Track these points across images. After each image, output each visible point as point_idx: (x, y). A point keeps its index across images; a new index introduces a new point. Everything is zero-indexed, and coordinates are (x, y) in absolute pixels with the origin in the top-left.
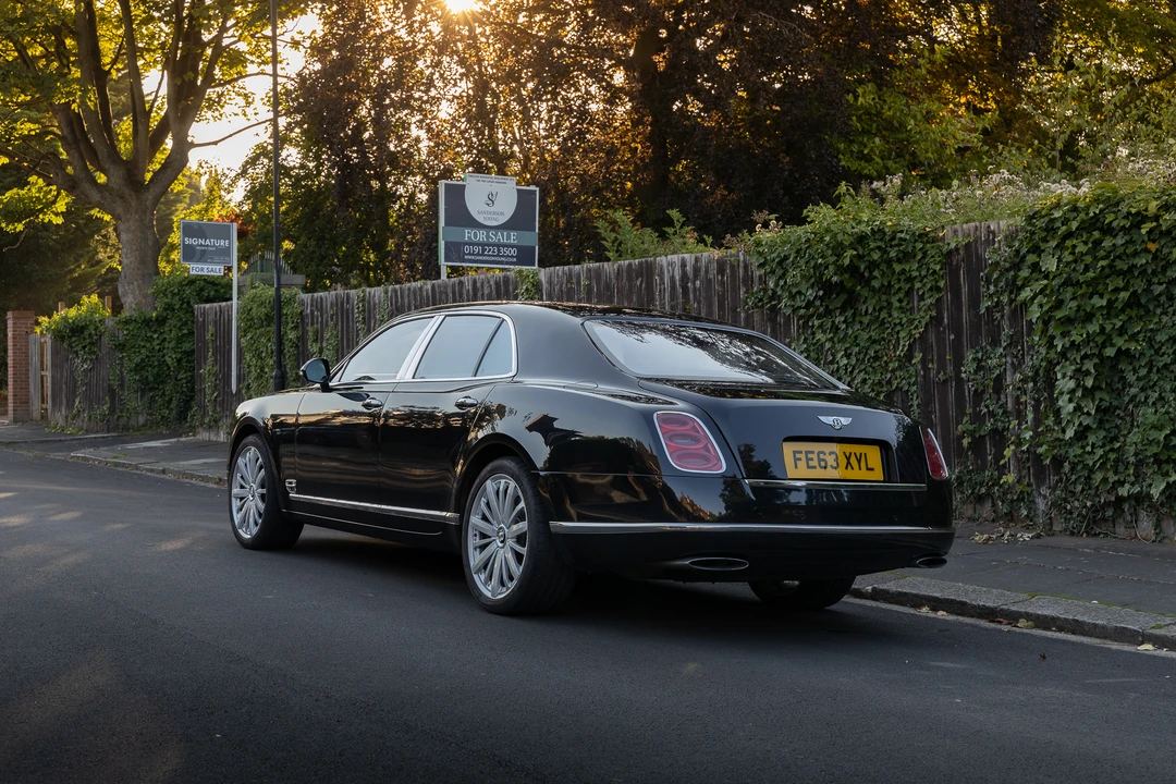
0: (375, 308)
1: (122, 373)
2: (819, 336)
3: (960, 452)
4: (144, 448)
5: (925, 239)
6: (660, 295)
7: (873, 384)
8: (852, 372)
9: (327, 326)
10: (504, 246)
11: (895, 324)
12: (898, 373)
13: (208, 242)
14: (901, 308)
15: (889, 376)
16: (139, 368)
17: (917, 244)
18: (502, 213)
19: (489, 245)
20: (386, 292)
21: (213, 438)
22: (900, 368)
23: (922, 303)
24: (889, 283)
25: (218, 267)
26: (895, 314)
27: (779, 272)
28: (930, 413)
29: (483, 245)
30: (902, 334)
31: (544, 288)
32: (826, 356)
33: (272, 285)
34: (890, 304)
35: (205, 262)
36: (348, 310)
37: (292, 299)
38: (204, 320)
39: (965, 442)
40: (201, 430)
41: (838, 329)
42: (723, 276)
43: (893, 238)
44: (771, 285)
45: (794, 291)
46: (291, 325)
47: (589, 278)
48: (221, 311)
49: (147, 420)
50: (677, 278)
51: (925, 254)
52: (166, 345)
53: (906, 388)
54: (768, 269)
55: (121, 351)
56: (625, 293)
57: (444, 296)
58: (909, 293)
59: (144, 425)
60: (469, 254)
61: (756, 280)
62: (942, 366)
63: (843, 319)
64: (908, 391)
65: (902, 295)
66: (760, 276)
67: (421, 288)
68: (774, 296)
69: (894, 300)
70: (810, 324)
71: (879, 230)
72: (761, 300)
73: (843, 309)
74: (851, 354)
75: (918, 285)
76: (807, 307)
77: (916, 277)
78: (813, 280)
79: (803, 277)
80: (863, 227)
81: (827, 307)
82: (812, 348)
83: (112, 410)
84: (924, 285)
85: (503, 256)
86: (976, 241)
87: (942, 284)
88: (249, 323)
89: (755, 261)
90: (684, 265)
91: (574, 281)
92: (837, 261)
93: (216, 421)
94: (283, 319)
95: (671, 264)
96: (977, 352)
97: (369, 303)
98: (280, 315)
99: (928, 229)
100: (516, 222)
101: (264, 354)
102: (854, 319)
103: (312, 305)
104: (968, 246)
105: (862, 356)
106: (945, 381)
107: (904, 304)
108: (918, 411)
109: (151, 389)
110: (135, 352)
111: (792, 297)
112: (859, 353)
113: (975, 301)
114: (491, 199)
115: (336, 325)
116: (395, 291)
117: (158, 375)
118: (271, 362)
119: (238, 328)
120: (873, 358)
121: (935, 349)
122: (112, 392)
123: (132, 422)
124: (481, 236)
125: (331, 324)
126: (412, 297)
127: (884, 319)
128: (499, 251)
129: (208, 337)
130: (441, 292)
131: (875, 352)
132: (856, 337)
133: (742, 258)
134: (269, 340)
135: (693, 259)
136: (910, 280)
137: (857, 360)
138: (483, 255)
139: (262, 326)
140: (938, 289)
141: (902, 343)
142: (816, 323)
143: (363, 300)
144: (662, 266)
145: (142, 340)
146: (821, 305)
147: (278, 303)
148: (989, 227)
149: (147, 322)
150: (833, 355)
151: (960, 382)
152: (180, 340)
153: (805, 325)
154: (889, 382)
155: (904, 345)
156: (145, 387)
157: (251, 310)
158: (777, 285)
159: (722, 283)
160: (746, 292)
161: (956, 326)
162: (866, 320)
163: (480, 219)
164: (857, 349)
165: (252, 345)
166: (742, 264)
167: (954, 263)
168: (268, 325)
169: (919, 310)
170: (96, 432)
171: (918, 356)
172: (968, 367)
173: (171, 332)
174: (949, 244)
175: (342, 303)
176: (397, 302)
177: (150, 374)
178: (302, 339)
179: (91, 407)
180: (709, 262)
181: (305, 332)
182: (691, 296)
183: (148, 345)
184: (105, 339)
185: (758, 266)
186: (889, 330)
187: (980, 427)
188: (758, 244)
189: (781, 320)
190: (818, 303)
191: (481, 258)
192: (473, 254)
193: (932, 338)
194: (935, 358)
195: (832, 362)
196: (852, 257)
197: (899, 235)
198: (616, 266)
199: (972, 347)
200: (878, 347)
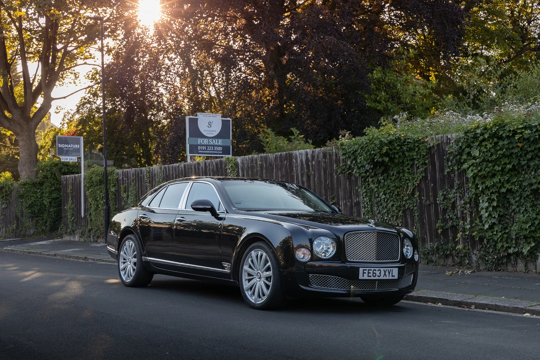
0: (155, 176)
1: (22, 209)
2: (372, 186)
3: (437, 236)
4: (40, 245)
5: (419, 142)
6: (296, 168)
7: (397, 207)
8: (387, 201)
9: (130, 184)
10: (216, 146)
11: (406, 180)
12: (408, 202)
13: (69, 146)
14: (409, 172)
15: (404, 203)
16: (31, 206)
17: (415, 144)
18: (215, 131)
19: (209, 146)
20: (161, 168)
21: (72, 239)
22: (409, 199)
23: (418, 170)
24: (403, 161)
25: (74, 158)
26: (406, 175)
27: (352, 157)
28: (423, 219)
29: (206, 146)
30: (410, 184)
31: (240, 165)
32: (375, 194)
33: (102, 166)
34: (404, 171)
35: (69, 155)
36: (141, 177)
37: (112, 173)
38: (66, 183)
39: (439, 231)
40: (65, 235)
41: (380, 182)
42: (325, 159)
43: (405, 142)
44: (349, 163)
45: (360, 166)
46: (112, 185)
47: (261, 161)
48: (75, 179)
49: (34, 232)
50: (304, 160)
51: (419, 149)
52: (44, 195)
53: (412, 208)
54: (347, 155)
55: (22, 199)
56: (279, 167)
57: (190, 170)
58: (412, 166)
59: (34, 234)
60: (200, 150)
61: (341, 161)
62: (428, 198)
63: (382, 178)
64: (413, 209)
65: (409, 167)
66: (343, 159)
67: (178, 167)
68: (350, 168)
69: (406, 169)
70: (367, 180)
71: (398, 138)
72: (344, 170)
73: (382, 174)
74: (386, 193)
75: (416, 162)
76: (366, 173)
77: (415, 159)
78: (369, 161)
79: (365, 159)
80: (391, 137)
81: (375, 172)
82: (368, 191)
83: (17, 227)
84: (419, 162)
85: (216, 151)
86: (442, 143)
87: (427, 161)
88: (90, 183)
89: (341, 152)
90: (307, 154)
91: (254, 162)
92: (380, 152)
93: (73, 231)
94: (108, 182)
95: (301, 154)
96: (444, 191)
97: (152, 174)
98: (107, 180)
99: (420, 138)
100: (222, 135)
101: (98, 199)
102: (387, 178)
103: (123, 175)
104: (438, 145)
105: (391, 194)
106: (430, 205)
107: (410, 171)
108: (418, 218)
109: (36, 217)
110: (28, 199)
111: (359, 168)
112: (390, 193)
113: (442, 169)
114: (210, 124)
115: (135, 184)
116: (165, 168)
117: (40, 210)
118: (102, 202)
119: (85, 186)
120: (397, 195)
121: (424, 191)
122: (17, 218)
123: (28, 233)
124: (206, 141)
125: (133, 184)
126: (174, 171)
127: (401, 177)
128: (214, 148)
129: (69, 191)
130: (188, 168)
131: (398, 192)
132: (389, 186)
133: (334, 151)
134: (101, 192)
135: (311, 152)
136: (413, 160)
137: (390, 196)
138: (207, 150)
139: (97, 185)
140: (425, 164)
141: (409, 188)
142: (370, 180)
143: (149, 172)
144: (296, 156)
145: (32, 193)
146: (372, 172)
147: (106, 174)
148: (447, 137)
149: (34, 184)
150: (378, 194)
151: (436, 205)
152: (50, 193)
153: (365, 181)
154: (404, 206)
155: (410, 189)
156: (34, 216)
157: (92, 178)
158: (351, 163)
159: (325, 162)
160: (337, 166)
161: (434, 181)
162: (393, 178)
163: (205, 134)
164: (389, 191)
165: (92, 195)
166: (334, 154)
167: (432, 152)
168: (100, 185)
169: (417, 173)
170: (10, 238)
171: (417, 194)
172: (440, 198)
173: (46, 189)
174: (430, 144)
175: (138, 174)
176: (166, 173)
177: (36, 209)
178: (118, 191)
179: (6, 226)
180: (319, 153)
181: (119, 188)
182: (311, 168)
183: (35, 195)
184: (14, 193)
185: (342, 155)
186: (404, 182)
187: (446, 225)
188: (342, 145)
189: (353, 178)
190: (371, 171)
191: (205, 152)
192: (202, 150)
193: (423, 186)
194: (425, 194)
195: (378, 197)
196: (387, 149)
197: (407, 140)
198: (274, 155)
199: (441, 189)
200: (399, 190)
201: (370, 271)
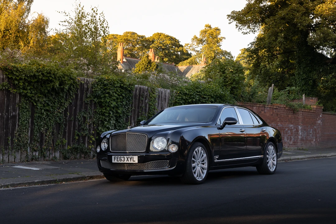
201: (118, 158)
